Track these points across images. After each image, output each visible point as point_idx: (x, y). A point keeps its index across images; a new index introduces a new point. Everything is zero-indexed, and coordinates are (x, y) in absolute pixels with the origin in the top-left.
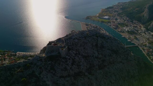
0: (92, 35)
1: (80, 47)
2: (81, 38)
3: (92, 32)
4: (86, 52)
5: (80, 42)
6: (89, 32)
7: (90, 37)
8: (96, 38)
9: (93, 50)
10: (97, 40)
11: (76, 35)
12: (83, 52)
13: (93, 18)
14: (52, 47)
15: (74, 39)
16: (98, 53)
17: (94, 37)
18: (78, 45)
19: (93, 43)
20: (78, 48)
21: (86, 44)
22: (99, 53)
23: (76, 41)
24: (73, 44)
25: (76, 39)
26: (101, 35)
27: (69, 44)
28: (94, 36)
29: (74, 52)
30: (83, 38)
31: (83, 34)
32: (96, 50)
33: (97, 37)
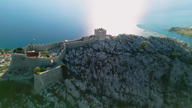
0: (159, 51)
1: (108, 74)
2: (120, 51)
3: (160, 43)
4: (127, 90)
5: (115, 60)
6: (151, 42)
7: (149, 53)
8: (168, 60)
9: (151, 89)
10: (171, 66)
11: (106, 42)
12: (115, 90)
13: (183, 31)
14: (24, 59)
15: (98, 50)
16: (165, 102)
17: (164, 57)
18: (103, 66)
19: (154, 72)
20: (102, 75)
21: (131, 68)
22: (169, 101)
23: (102, 55)
24: (89, 62)
25: (105, 50)
26: (185, 55)
27: (76, 61)
28: (163, 54)
29: (79, 84)
30: (126, 51)
31: (132, 42)
32: (160, 93)
33: (172, 57)
